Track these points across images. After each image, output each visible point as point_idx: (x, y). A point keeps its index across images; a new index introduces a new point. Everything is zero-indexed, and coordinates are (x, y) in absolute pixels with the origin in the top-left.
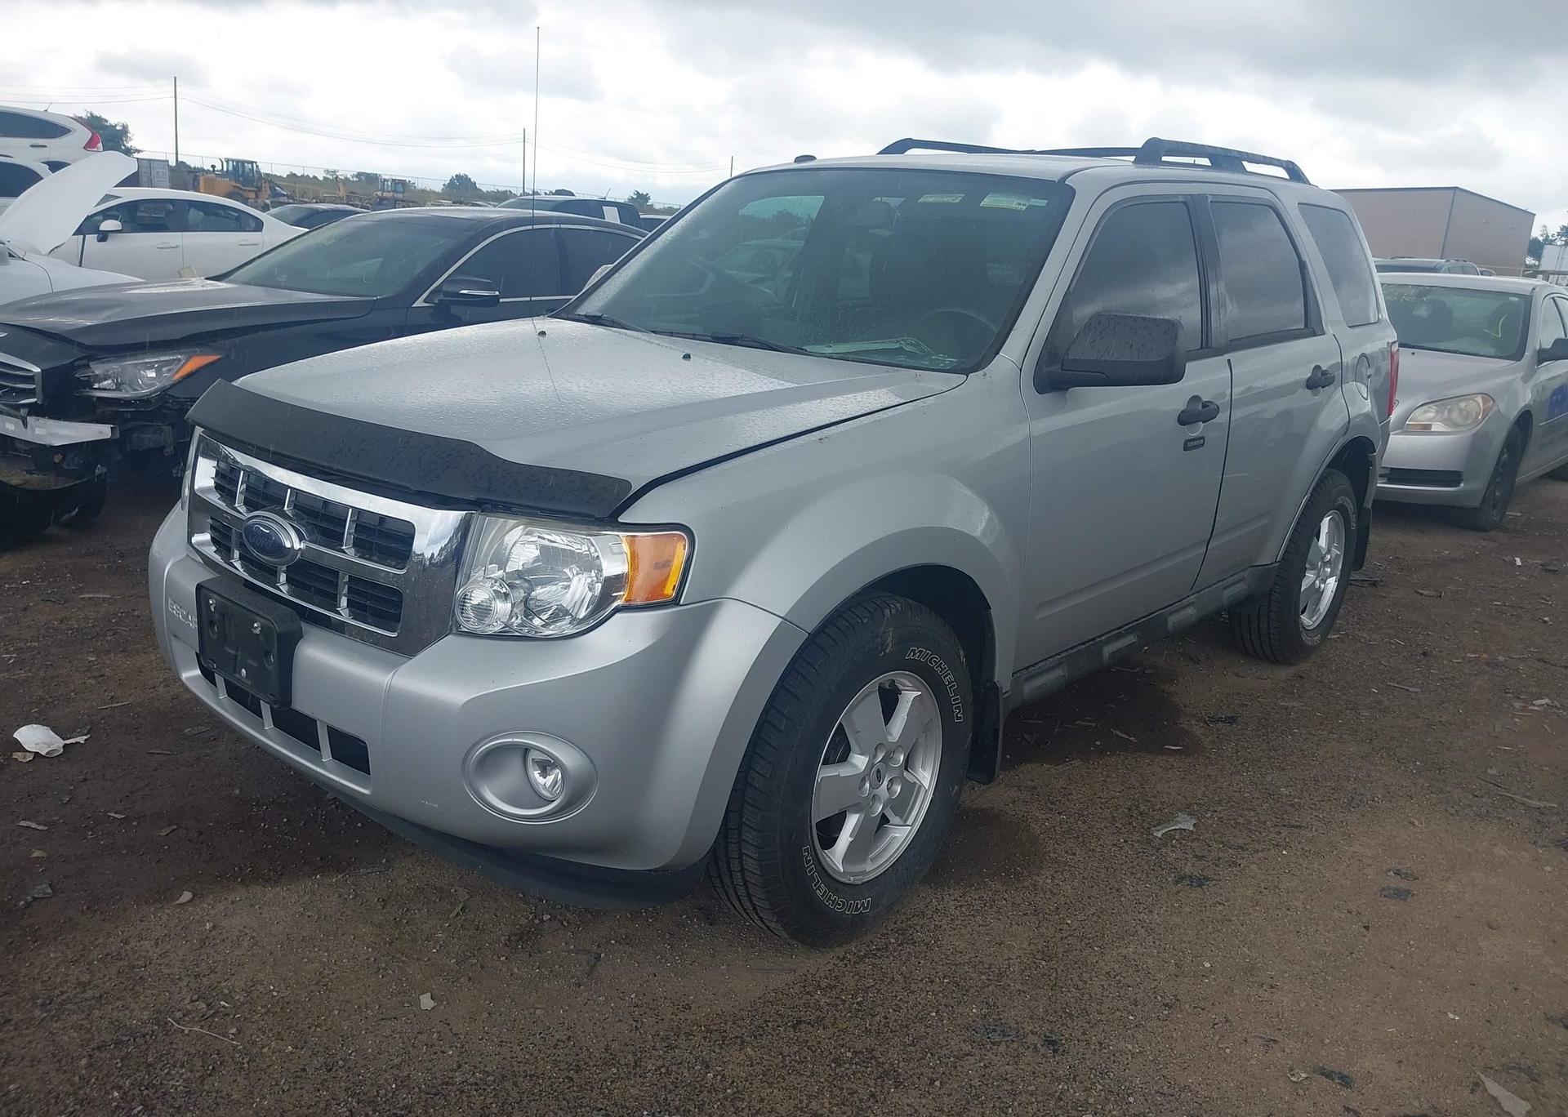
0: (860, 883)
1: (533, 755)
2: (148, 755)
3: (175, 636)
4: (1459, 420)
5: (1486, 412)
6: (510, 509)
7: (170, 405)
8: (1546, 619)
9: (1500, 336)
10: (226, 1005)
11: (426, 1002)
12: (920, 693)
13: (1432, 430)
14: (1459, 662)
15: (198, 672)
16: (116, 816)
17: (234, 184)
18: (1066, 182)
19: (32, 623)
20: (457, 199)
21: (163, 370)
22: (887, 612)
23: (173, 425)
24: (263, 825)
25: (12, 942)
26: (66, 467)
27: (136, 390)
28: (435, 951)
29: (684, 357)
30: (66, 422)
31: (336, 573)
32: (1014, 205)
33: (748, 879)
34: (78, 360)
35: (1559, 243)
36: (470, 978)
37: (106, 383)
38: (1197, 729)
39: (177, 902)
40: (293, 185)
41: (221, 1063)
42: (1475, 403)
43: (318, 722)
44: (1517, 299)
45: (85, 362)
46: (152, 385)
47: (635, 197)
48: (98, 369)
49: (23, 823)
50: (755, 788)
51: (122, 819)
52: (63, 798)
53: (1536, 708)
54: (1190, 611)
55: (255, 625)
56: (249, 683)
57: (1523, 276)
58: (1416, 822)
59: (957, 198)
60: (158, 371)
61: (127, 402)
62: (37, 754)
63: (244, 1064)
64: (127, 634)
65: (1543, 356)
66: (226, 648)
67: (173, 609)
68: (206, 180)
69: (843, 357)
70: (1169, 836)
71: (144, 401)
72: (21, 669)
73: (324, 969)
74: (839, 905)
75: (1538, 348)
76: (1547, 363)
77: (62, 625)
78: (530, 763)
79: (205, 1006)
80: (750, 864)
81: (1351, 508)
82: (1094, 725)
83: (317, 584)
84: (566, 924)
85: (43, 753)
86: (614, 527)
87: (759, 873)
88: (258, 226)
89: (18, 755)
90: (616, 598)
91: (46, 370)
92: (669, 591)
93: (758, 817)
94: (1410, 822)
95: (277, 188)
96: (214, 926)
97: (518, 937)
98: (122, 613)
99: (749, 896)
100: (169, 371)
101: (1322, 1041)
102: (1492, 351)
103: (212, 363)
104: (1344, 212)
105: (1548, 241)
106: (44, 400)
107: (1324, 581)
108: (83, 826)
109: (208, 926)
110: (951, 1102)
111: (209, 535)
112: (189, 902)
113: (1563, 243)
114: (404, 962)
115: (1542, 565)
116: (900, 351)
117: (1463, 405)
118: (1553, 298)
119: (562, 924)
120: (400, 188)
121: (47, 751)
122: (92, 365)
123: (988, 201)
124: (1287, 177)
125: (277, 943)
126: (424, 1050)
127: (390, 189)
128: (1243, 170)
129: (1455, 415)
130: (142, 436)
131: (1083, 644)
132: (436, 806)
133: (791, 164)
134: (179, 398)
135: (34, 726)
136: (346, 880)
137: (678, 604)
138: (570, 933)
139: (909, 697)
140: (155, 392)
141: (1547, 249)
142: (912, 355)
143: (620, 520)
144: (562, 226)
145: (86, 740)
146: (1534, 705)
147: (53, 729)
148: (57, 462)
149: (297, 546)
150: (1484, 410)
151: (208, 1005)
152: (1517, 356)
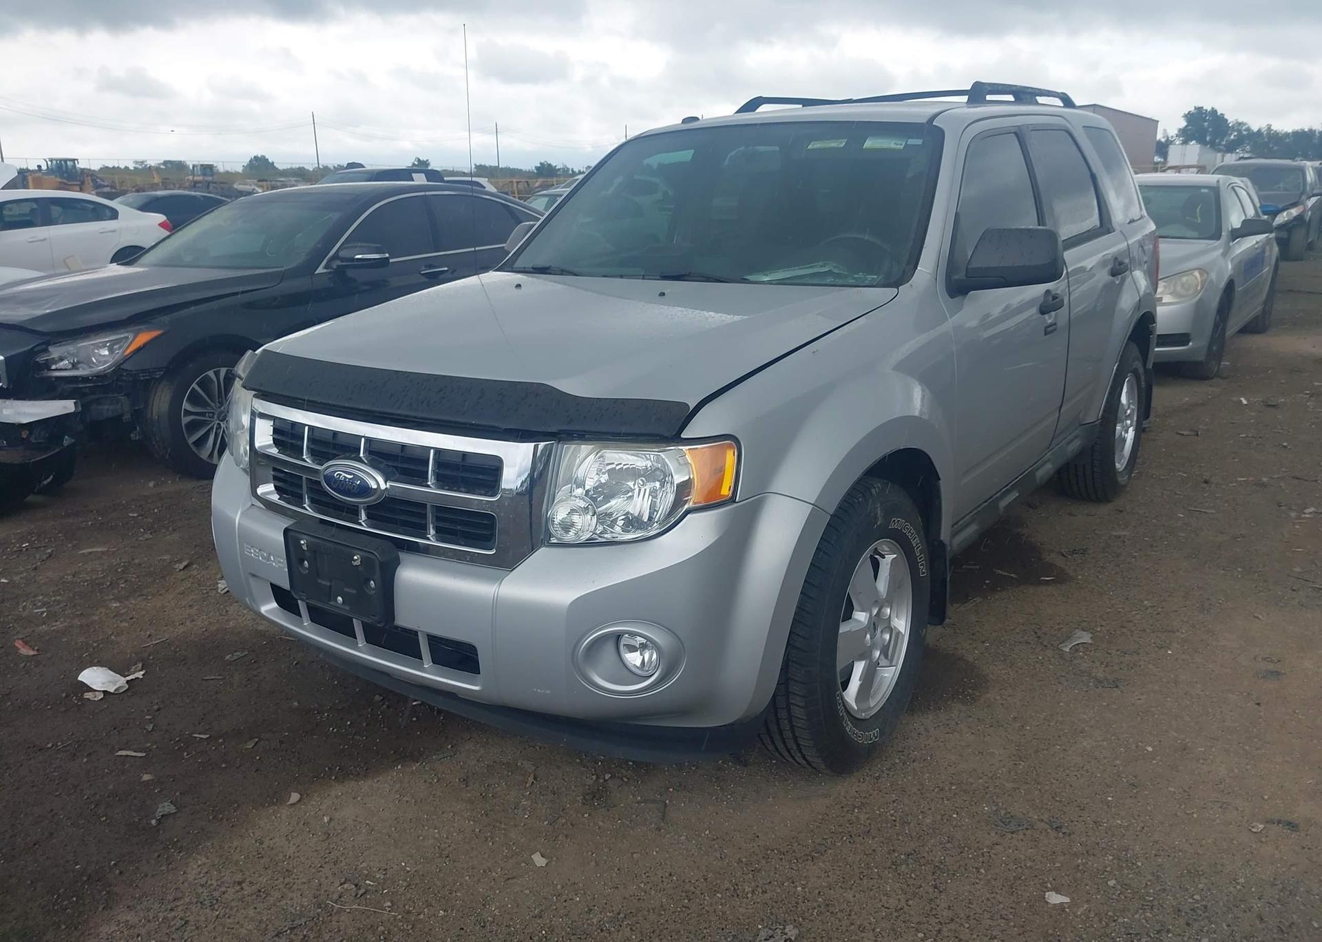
0: (869, 717)
1: (625, 640)
2: (204, 682)
3: (254, 575)
4: (1182, 292)
5: (1203, 283)
6: (584, 436)
7: (125, 378)
8: (1285, 444)
9: (1199, 221)
10: (372, 883)
11: (539, 860)
12: (895, 556)
13: (1163, 301)
14: (1234, 486)
15: (275, 605)
16: (201, 736)
17: (59, 180)
18: (934, 123)
19: (48, 580)
20: (262, 178)
21: (115, 347)
22: (873, 491)
23: (127, 395)
24: (331, 729)
25: (159, 856)
26: (34, 441)
27: (92, 367)
28: (527, 816)
29: (660, 295)
30: (32, 402)
31: (424, 506)
32: (892, 146)
33: (794, 724)
34: (38, 345)
35: (1177, 143)
36: (566, 836)
37: (62, 363)
38: (1060, 562)
39: (289, 803)
40: (112, 176)
41: (388, 932)
42: (1193, 278)
43: (419, 633)
44: (1206, 191)
45: (44, 346)
46: (106, 362)
47: (416, 163)
48: (55, 352)
49: (120, 753)
50: (797, 648)
51: (207, 738)
52: (147, 727)
53: (1307, 516)
54: (1049, 466)
55: (355, 558)
56: (347, 608)
57: (1161, 172)
58: (1261, 617)
59: (841, 143)
60: (111, 350)
61: (85, 379)
62: (105, 692)
63: (409, 930)
64: (137, 580)
65: (1236, 234)
66: (319, 581)
67: (251, 553)
68: (34, 179)
69: (781, 282)
70: (1075, 649)
71: (100, 377)
72: (56, 621)
73: (441, 844)
74: (860, 737)
75: (1230, 229)
76: (1237, 240)
77: (75, 579)
78: (622, 647)
79: (354, 886)
80: (797, 712)
81: (1141, 370)
82: (978, 567)
83: (402, 517)
84: (626, 780)
85: (112, 690)
86: (677, 443)
87: (805, 718)
88: (114, 215)
89: (88, 695)
90: (686, 502)
91: (8, 357)
92: (726, 491)
93: (803, 672)
94: (1255, 617)
95: (98, 180)
96: (331, 819)
97: (591, 796)
98: (124, 562)
99: (795, 739)
100: (120, 348)
101: (1263, 799)
102: (1195, 234)
103: (156, 338)
104: (1108, 130)
105: (1169, 142)
106: (9, 385)
107: (1127, 432)
108: (177, 748)
109: (326, 819)
110: (999, 884)
111: (272, 485)
112: (299, 801)
113: (1181, 142)
114: (504, 829)
115: (1263, 401)
116: (830, 273)
117: (1184, 279)
118: (1232, 187)
119: (623, 780)
120: (208, 171)
121: (115, 688)
122: (51, 349)
123: (869, 144)
124: (1062, 105)
125: (391, 826)
126: (555, 900)
127: (199, 173)
128: (1037, 103)
129: (1179, 288)
130: (100, 407)
131: (986, 502)
132: (548, 692)
133: (679, 124)
134: (131, 371)
135: (95, 668)
136: (424, 767)
137: (734, 502)
138: (633, 787)
139: (887, 562)
140: (109, 367)
141: (1172, 149)
142: (839, 276)
143: (683, 436)
144: (427, 193)
145: (143, 675)
146: (1305, 514)
147: (110, 669)
148: (25, 437)
149: (383, 486)
150: (1201, 281)
151: (356, 885)
152: (1216, 236)
